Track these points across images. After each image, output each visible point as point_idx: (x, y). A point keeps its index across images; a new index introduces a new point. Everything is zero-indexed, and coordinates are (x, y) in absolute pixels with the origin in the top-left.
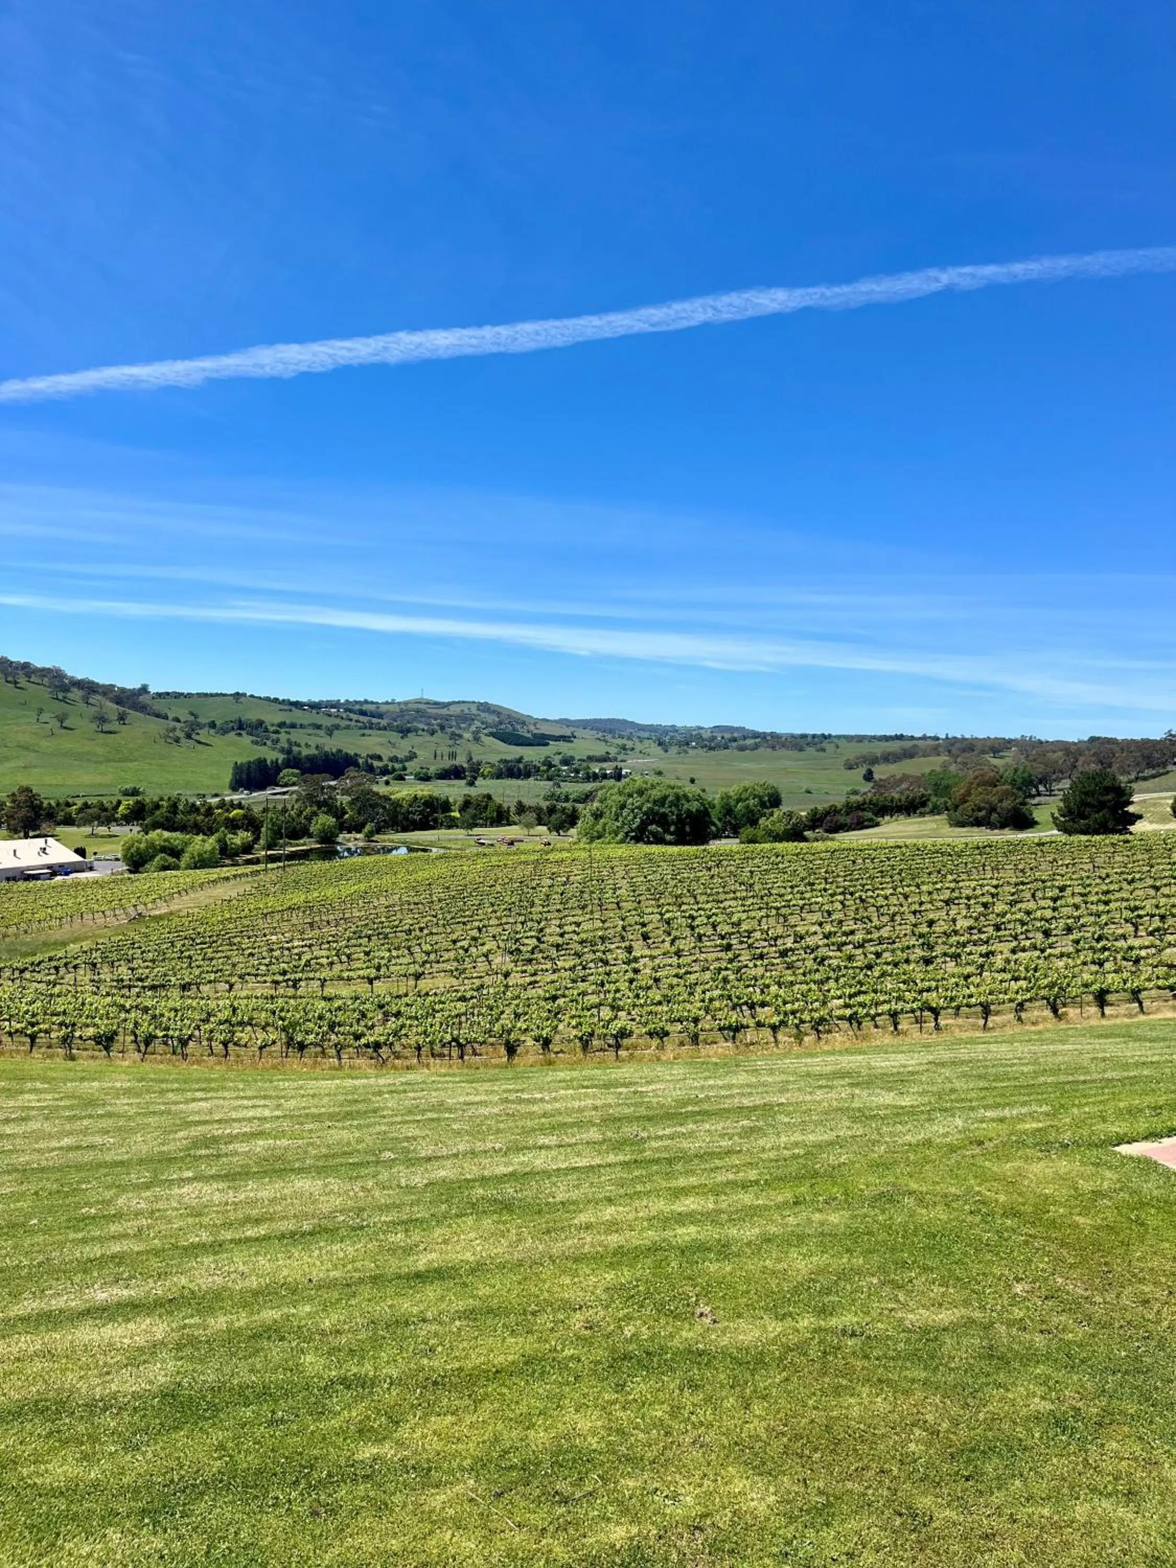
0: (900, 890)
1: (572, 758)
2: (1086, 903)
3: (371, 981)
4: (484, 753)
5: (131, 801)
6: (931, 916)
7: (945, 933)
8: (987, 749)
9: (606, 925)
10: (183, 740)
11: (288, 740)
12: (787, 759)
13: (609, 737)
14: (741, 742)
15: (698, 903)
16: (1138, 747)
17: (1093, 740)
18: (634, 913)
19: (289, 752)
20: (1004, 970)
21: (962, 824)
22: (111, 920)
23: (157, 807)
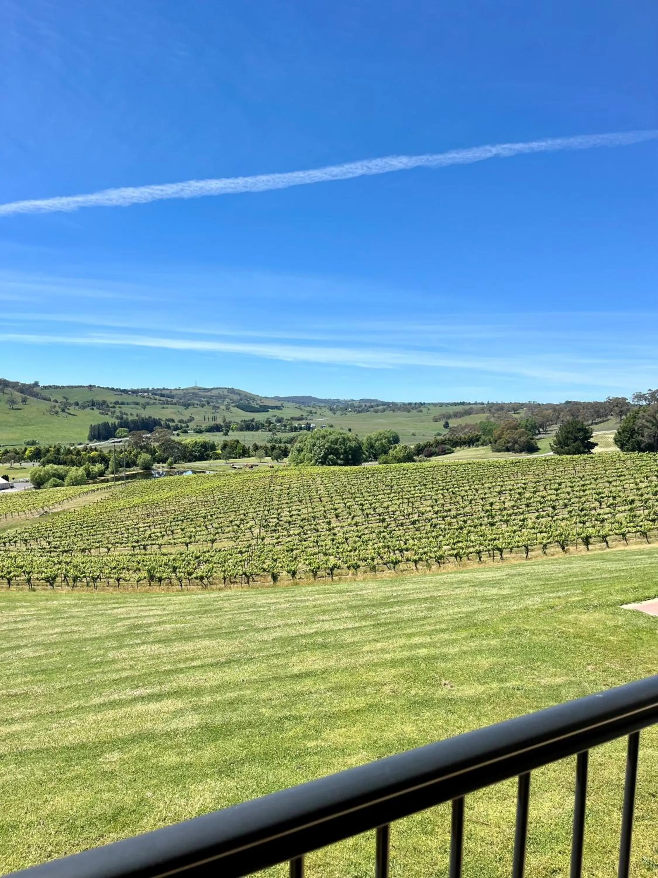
0: (473, 487)
1: (282, 418)
2: (573, 491)
3: (187, 545)
4: (233, 417)
5: (33, 448)
6: (491, 500)
7: (500, 509)
8: (510, 409)
9: (315, 510)
10: (60, 413)
11: (120, 412)
12: (401, 417)
13: (302, 407)
14: (376, 408)
15: (363, 497)
16: (592, 406)
17: (568, 403)
18: (329, 503)
19: (121, 418)
20: (534, 528)
21: (499, 451)
22: (30, 516)
23: (48, 451)
